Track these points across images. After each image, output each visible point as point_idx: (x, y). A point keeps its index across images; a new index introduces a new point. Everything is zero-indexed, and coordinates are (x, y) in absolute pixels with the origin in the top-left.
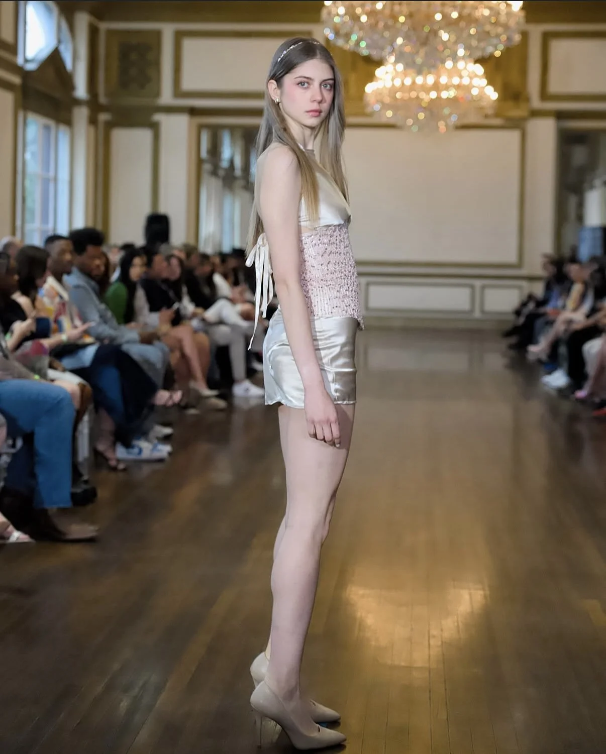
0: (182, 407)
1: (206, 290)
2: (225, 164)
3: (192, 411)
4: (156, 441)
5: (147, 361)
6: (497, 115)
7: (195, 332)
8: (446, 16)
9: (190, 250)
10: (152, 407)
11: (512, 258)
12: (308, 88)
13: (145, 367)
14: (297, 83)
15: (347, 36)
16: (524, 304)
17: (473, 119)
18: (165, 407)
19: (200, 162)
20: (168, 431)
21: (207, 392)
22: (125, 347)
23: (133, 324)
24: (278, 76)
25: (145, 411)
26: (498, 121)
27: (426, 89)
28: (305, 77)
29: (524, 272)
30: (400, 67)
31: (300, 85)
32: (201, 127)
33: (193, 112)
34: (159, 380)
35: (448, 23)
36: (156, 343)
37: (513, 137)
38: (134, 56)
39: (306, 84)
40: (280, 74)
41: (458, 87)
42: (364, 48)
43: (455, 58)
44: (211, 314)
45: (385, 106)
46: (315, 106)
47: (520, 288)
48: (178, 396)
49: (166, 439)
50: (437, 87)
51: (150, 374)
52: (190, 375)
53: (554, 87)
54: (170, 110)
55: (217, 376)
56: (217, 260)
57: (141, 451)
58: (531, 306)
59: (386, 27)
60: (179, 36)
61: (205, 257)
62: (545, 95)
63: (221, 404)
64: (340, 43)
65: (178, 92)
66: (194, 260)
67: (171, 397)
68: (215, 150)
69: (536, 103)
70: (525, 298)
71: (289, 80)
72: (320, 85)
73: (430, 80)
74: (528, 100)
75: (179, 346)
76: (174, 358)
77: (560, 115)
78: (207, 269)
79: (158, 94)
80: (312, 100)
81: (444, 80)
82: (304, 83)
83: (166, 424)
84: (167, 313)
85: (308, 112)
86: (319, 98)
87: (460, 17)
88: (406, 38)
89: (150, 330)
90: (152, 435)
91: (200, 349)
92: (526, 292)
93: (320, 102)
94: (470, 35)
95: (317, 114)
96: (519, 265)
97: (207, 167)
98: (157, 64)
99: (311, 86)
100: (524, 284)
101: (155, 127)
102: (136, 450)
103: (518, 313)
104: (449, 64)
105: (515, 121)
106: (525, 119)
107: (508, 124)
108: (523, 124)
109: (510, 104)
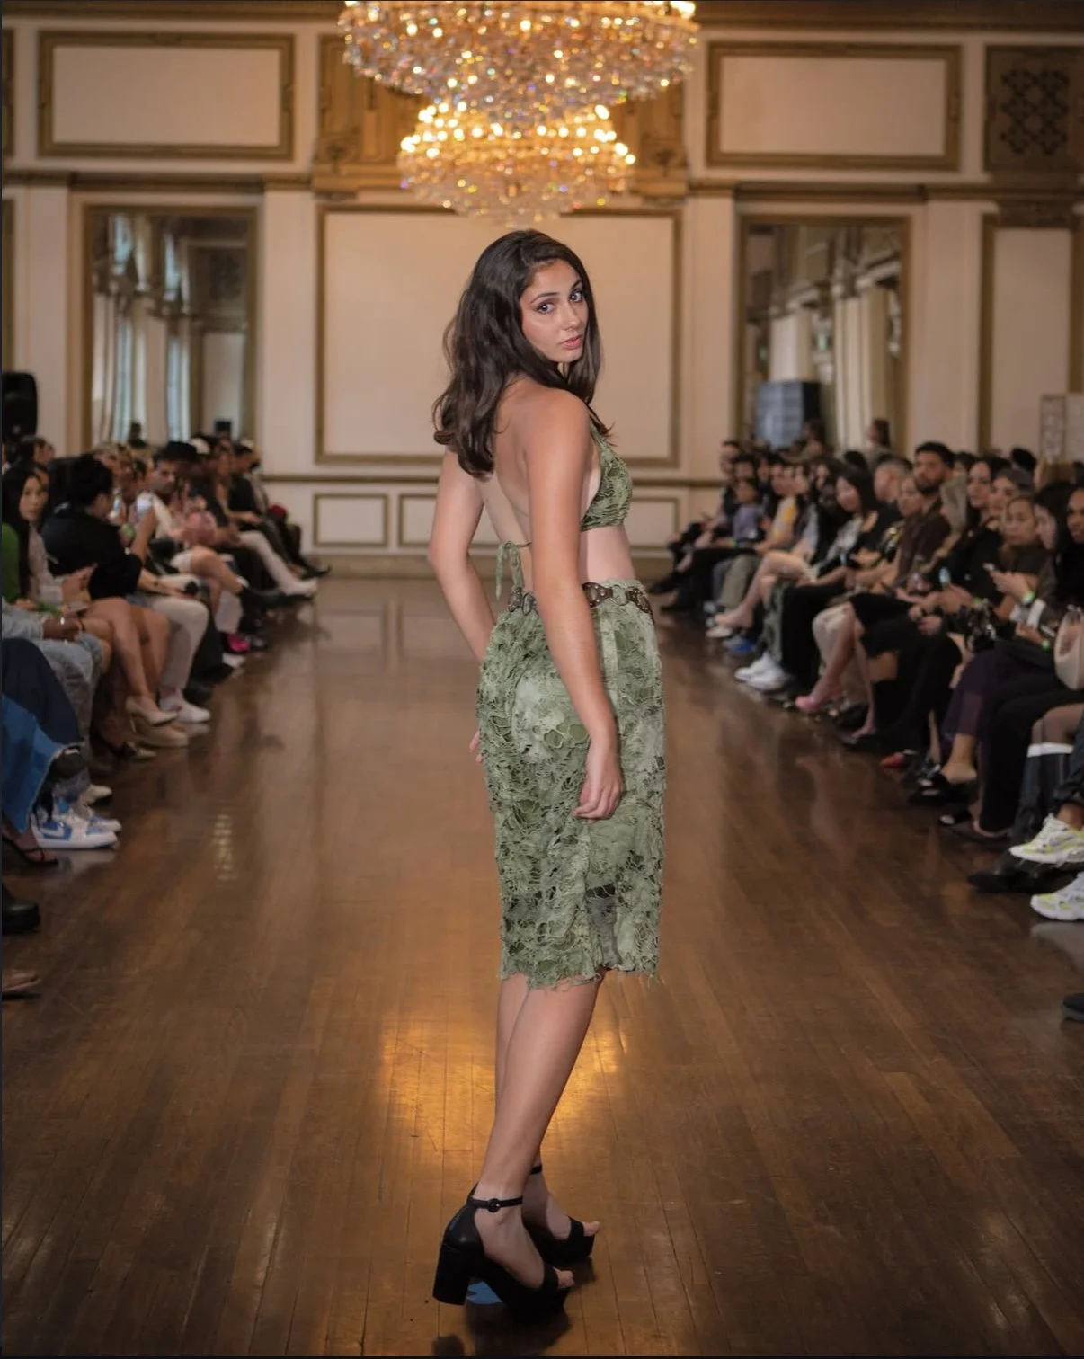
6: (634, 192)
11: (662, 449)
26: (633, 203)
29: (682, 473)
33: (75, 181)
37: (665, 225)
47: (675, 501)
53: (730, 142)
54: (31, 178)
57: (68, 830)
60: (48, 41)
62: (714, 157)
65: (46, 146)
69: (699, 170)
74: (684, 164)
77: (741, 192)
79: (9, 149)
96: (673, 461)
100: (683, 494)
102: (60, 832)
105: (664, 201)
106: (681, 198)
107: (650, 206)
108: (677, 207)
109: (654, 171)
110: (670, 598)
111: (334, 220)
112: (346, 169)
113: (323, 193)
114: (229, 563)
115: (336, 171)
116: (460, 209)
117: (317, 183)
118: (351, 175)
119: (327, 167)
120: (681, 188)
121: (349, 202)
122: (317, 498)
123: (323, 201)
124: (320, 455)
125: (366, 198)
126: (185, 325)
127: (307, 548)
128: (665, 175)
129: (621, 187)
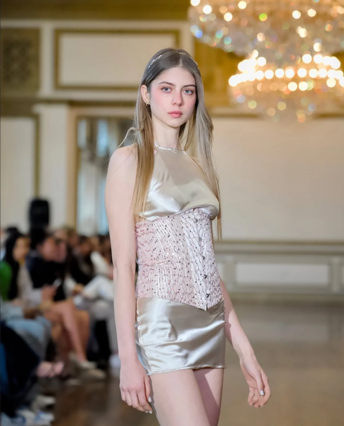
0: (62, 378)
1: (85, 268)
3: (73, 382)
4: (38, 411)
5: (31, 336)
7: (77, 308)
8: (304, 14)
9: (70, 232)
10: (35, 379)
12: (170, 92)
13: (29, 341)
14: (161, 88)
15: (213, 34)
17: (330, 108)
18: (48, 379)
19: (78, 151)
20: (49, 400)
21: (85, 364)
22: (11, 323)
23: (17, 301)
24: (148, 81)
25: (29, 383)
27: (286, 81)
28: (168, 83)
30: (263, 61)
31: (164, 89)
32: (79, 118)
33: (72, 104)
34: (41, 352)
35: (306, 21)
36: (39, 318)
38: (15, 52)
39: (169, 89)
40: (149, 79)
41: (316, 80)
42: (228, 45)
43: (312, 53)
44: (90, 290)
45: (249, 98)
46: (176, 109)
48: (59, 367)
49: (48, 408)
50: (296, 79)
51: (34, 347)
52: (70, 348)
54: (50, 102)
55: (96, 348)
56: (95, 241)
57: (24, 420)
59: (249, 25)
60: (58, 33)
61: (83, 239)
63: (99, 374)
64: (207, 40)
65: (58, 86)
66: (74, 241)
67: (53, 369)
68: (92, 139)
71: (155, 84)
72: (181, 90)
73: (290, 73)
75: (60, 321)
76: (56, 333)
78: (85, 248)
79: (37, 86)
80: (173, 103)
81: (302, 73)
82: (167, 88)
83: (48, 394)
84: (49, 291)
85: (170, 113)
86: (179, 102)
87: (318, 15)
88: (267, 35)
89: (32, 307)
90: (35, 405)
91: (80, 323)
93: (180, 105)
94: (326, 32)
95: (178, 115)
97: (85, 155)
98: (36, 59)
99: (174, 91)
101: (36, 118)
102: (20, 420)
104: (307, 58)
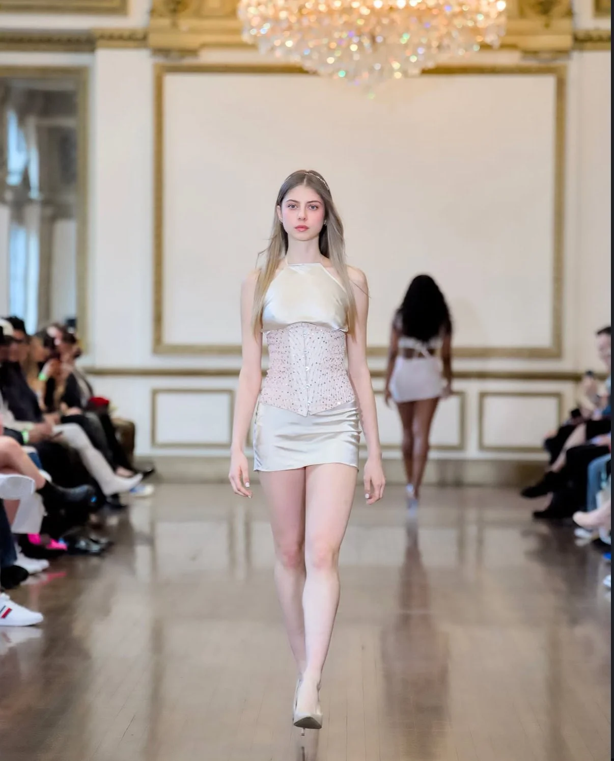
2: (14, 180)
16: (565, 431)
28: (293, 201)
29: (565, 365)
31: (290, 207)
37: (548, 83)
47: (558, 395)
58: (577, 438)
69: (586, 20)
70: (566, 417)
72: (306, 206)
74: (570, 13)
80: (298, 218)
92: (570, 406)
93: (305, 219)
96: (555, 352)
100: (566, 388)
103: (554, 444)
105: (547, 56)
106: (563, 53)
107: (532, 63)
108: (559, 63)
109: (535, 22)
110: (544, 503)
111: (172, 82)
112: (186, 23)
113: (161, 51)
114: (31, 455)
115: (174, 25)
116: (322, 70)
117: (154, 40)
118: (193, 31)
119: (165, 22)
120: (566, 41)
121: (189, 61)
122: (155, 393)
123: (161, 60)
124: (158, 344)
125: (209, 57)
126: (33, 213)
127: (142, 448)
128: (547, 26)
129: (490, 39)
